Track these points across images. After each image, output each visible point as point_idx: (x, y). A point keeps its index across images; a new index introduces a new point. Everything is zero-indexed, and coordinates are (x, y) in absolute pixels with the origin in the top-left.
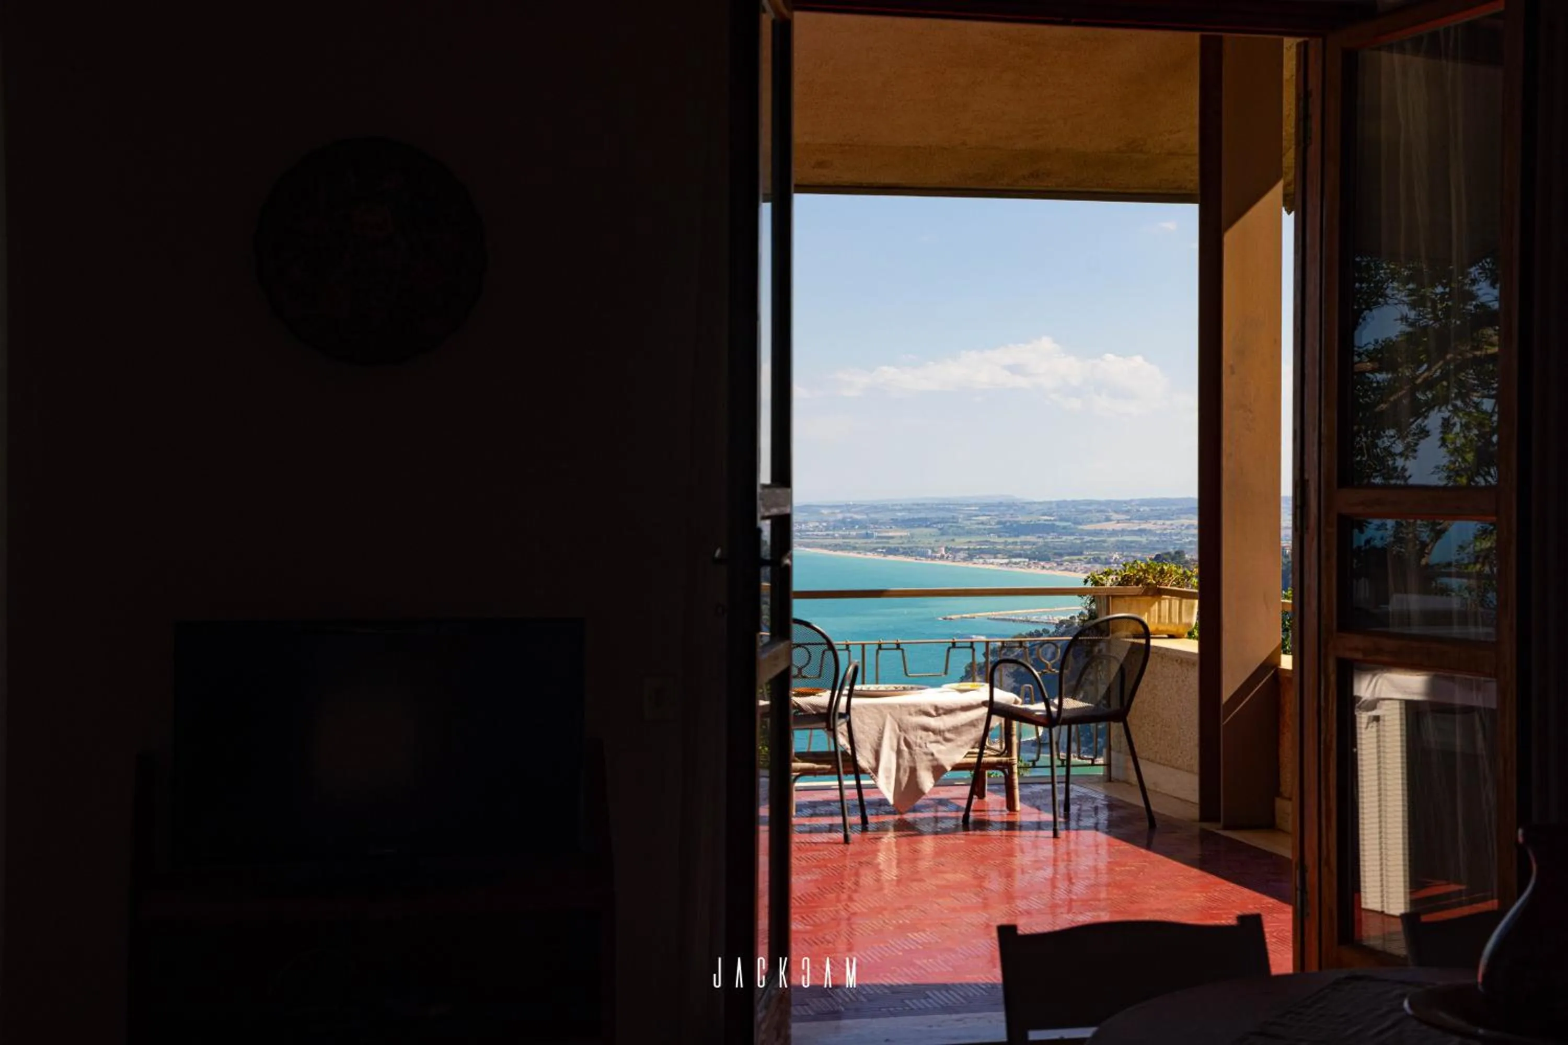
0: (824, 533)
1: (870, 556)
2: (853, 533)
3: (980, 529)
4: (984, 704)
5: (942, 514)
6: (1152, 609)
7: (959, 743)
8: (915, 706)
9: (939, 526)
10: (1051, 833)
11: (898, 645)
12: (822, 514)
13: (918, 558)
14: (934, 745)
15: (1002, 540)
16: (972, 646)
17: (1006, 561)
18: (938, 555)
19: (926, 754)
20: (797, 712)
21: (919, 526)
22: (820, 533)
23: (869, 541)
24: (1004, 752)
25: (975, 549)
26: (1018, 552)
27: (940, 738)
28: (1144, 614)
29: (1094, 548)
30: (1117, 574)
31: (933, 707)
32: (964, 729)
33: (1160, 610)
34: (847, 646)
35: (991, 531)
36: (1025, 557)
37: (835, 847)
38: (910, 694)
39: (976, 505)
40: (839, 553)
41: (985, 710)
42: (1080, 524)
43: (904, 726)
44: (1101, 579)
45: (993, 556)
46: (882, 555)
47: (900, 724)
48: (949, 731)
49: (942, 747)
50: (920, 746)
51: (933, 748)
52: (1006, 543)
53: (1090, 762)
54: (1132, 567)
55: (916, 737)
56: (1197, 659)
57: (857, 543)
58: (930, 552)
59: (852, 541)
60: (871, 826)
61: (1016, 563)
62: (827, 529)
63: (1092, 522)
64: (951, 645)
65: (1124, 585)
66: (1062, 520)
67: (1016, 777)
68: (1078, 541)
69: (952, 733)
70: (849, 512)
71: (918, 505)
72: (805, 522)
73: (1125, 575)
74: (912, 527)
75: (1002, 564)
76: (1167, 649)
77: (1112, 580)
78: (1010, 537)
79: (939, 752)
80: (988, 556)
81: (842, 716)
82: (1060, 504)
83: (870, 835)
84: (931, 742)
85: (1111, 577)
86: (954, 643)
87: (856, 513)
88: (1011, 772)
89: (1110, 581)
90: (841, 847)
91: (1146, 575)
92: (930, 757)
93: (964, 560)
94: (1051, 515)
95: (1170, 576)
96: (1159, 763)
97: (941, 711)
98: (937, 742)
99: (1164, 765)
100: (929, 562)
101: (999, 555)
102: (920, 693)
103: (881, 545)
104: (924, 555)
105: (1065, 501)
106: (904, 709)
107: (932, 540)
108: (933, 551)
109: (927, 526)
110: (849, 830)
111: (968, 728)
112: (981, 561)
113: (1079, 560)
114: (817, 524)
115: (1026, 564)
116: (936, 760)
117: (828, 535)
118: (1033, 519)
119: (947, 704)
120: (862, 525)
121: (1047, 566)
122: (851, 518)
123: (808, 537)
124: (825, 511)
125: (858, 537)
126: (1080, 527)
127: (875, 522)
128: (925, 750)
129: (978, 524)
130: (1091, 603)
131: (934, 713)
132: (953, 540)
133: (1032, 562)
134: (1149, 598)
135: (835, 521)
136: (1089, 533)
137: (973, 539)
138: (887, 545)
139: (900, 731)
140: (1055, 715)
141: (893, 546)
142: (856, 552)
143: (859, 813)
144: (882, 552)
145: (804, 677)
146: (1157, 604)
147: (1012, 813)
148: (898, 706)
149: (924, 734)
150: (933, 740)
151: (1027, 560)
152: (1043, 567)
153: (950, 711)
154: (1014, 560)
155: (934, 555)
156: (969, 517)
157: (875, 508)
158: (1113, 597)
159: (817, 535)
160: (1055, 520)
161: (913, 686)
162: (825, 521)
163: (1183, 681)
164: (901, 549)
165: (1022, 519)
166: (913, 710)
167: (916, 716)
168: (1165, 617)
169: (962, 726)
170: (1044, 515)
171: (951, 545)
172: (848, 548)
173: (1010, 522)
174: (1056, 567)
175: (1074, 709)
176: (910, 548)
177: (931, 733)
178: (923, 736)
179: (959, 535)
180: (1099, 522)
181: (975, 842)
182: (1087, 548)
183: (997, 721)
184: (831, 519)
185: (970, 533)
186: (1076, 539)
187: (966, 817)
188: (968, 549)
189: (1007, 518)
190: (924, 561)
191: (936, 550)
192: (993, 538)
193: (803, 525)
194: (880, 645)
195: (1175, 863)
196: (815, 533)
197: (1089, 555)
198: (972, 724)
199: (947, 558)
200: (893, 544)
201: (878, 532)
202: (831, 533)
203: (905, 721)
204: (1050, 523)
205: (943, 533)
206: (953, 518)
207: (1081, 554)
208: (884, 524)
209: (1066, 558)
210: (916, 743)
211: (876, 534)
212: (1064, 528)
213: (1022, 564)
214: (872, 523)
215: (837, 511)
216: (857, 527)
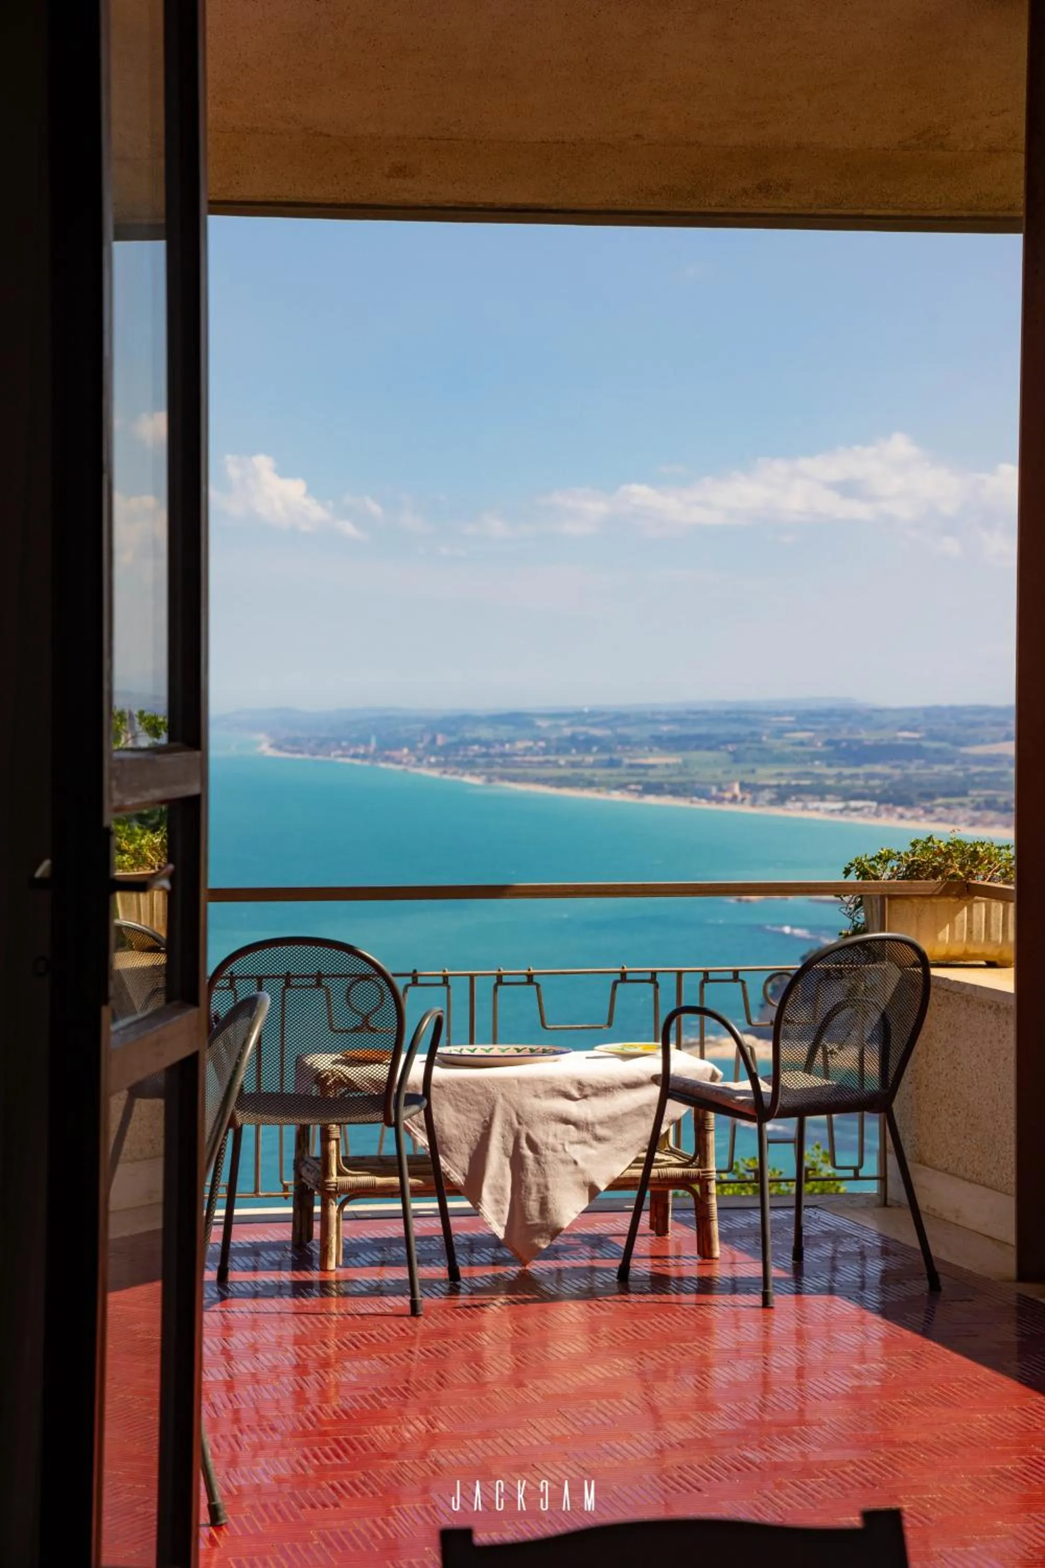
0: (541, 759)
1: (617, 796)
2: (590, 759)
3: (796, 754)
4: (654, 1079)
5: (735, 729)
6: (958, 918)
7: (620, 1144)
8: (543, 1081)
9: (731, 748)
10: (757, 1300)
11: (530, 977)
12: (539, 727)
13: (695, 799)
14: (578, 1147)
15: (833, 771)
16: (653, 979)
17: (840, 805)
18: (728, 795)
19: (563, 1162)
20: (346, 1092)
21: (697, 748)
22: (535, 759)
23: (614, 771)
24: (693, 1159)
25: (788, 786)
26: (859, 791)
27: (586, 1136)
28: (945, 927)
29: (987, 786)
30: (900, 859)
31: (576, 1084)
32: (628, 1120)
33: (970, 920)
34: (446, 978)
35: (815, 756)
36: (873, 799)
37: (393, 1322)
38: (537, 1062)
39: (791, 713)
40: (566, 792)
41: (654, 1092)
42: (962, 744)
43: (526, 1118)
44: (873, 867)
45: (818, 797)
46: (636, 794)
47: (520, 1113)
48: (601, 1123)
49: (592, 1152)
50: (554, 1150)
51: (576, 1152)
52: (840, 776)
53: (850, 1173)
54: (925, 848)
55: (543, 1134)
56: (1013, 1003)
57: (594, 775)
58: (714, 791)
59: (587, 772)
60: (464, 1286)
61: (856, 810)
62: (546, 751)
63: (983, 742)
64: (618, 977)
65: (913, 878)
66: (932, 737)
67: (713, 1201)
68: (961, 774)
69: (608, 1127)
70: (584, 725)
71: (695, 713)
72: (511, 741)
73: (913, 862)
74: (684, 749)
75: (833, 811)
76: (975, 987)
77: (892, 870)
78: (848, 766)
79: (587, 1159)
80: (810, 797)
81: (412, 1099)
82: (931, 713)
83: (463, 1299)
84: (572, 1143)
85: (890, 864)
86: (623, 974)
87: (594, 725)
88: (706, 1192)
89: (888, 869)
90: (406, 1322)
91: (949, 862)
92: (571, 1167)
93: (772, 803)
94: (914, 730)
95: (990, 863)
96: (964, 1179)
97: (588, 1091)
98: (583, 1142)
99: (970, 1181)
100: (714, 806)
101: (828, 797)
102: (555, 1061)
103: (635, 779)
104: (704, 795)
105: (937, 708)
106: (524, 1085)
107: (719, 772)
108: (720, 790)
109: (709, 749)
110: (418, 1292)
111: (636, 1118)
112: (799, 805)
113: (962, 805)
114: (530, 744)
115: (873, 810)
116: (582, 1172)
117: (548, 762)
118: (884, 736)
119: (601, 1079)
120: (604, 744)
121: (909, 814)
122: (586, 733)
123: (515, 765)
124: (543, 724)
125: (595, 765)
126: (963, 750)
127: (625, 741)
128: (562, 1155)
129: (794, 744)
130: (857, 907)
131: (576, 1094)
132: (753, 771)
133: (883, 807)
134: (952, 900)
135: (559, 739)
136: (979, 760)
137: (788, 769)
138: (645, 779)
139: (520, 1123)
140: (767, 1101)
141: (653, 780)
142: (594, 789)
143: (444, 1261)
144: (635, 791)
145: (374, 1030)
146: (966, 909)
147: (707, 1261)
148: (516, 1082)
149: (562, 1127)
150: (576, 1139)
151: (874, 804)
152: (902, 817)
153: (603, 1090)
154: (853, 804)
155: (721, 794)
156: (780, 732)
157: (621, 718)
158: (891, 897)
159: (531, 762)
160: (920, 739)
161: (547, 1048)
162: (543, 739)
163: (1000, 1041)
164: (666, 786)
165: (867, 736)
166: (540, 1088)
167: (546, 1098)
168: (979, 932)
169: (625, 1114)
170: (903, 729)
171: (750, 779)
172: (581, 783)
173: (847, 741)
174: (923, 817)
175: (804, 1091)
176: (682, 784)
177: (571, 1127)
178: (559, 1133)
179: (763, 762)
180: (994, 741)
181: (633, 1314)
182: (976, 785)
183: (676, 1110)
184: (554, 736)
185: (780, 759)
186: (957, 770)
187: (624, 1272)
188: (778, 786)
189: (843, 734)
190: (704, 805)
191: (724, 787)
192: (819, 768)
193: (507, 746)
194: (499, 977)
195: (956, 1356)
196: (527, 758)
197: (979, 796)
198: (639, 1112)
199: (743, 799)
200: (653, 777)
201: (630, 758)
202: (552, 758)
203: (528, 1108)
204: (914, 743)
205: (737, 758)
206: (753, 734)
207: (964, 794)
208: (640, 744)
209: (940, 801)
210: (546, 1144)
211: (627, 761)
212: (937, 751)
213: (866, 810)
214: (619, 743)
215: (563, 722)
216: (595, 749)
